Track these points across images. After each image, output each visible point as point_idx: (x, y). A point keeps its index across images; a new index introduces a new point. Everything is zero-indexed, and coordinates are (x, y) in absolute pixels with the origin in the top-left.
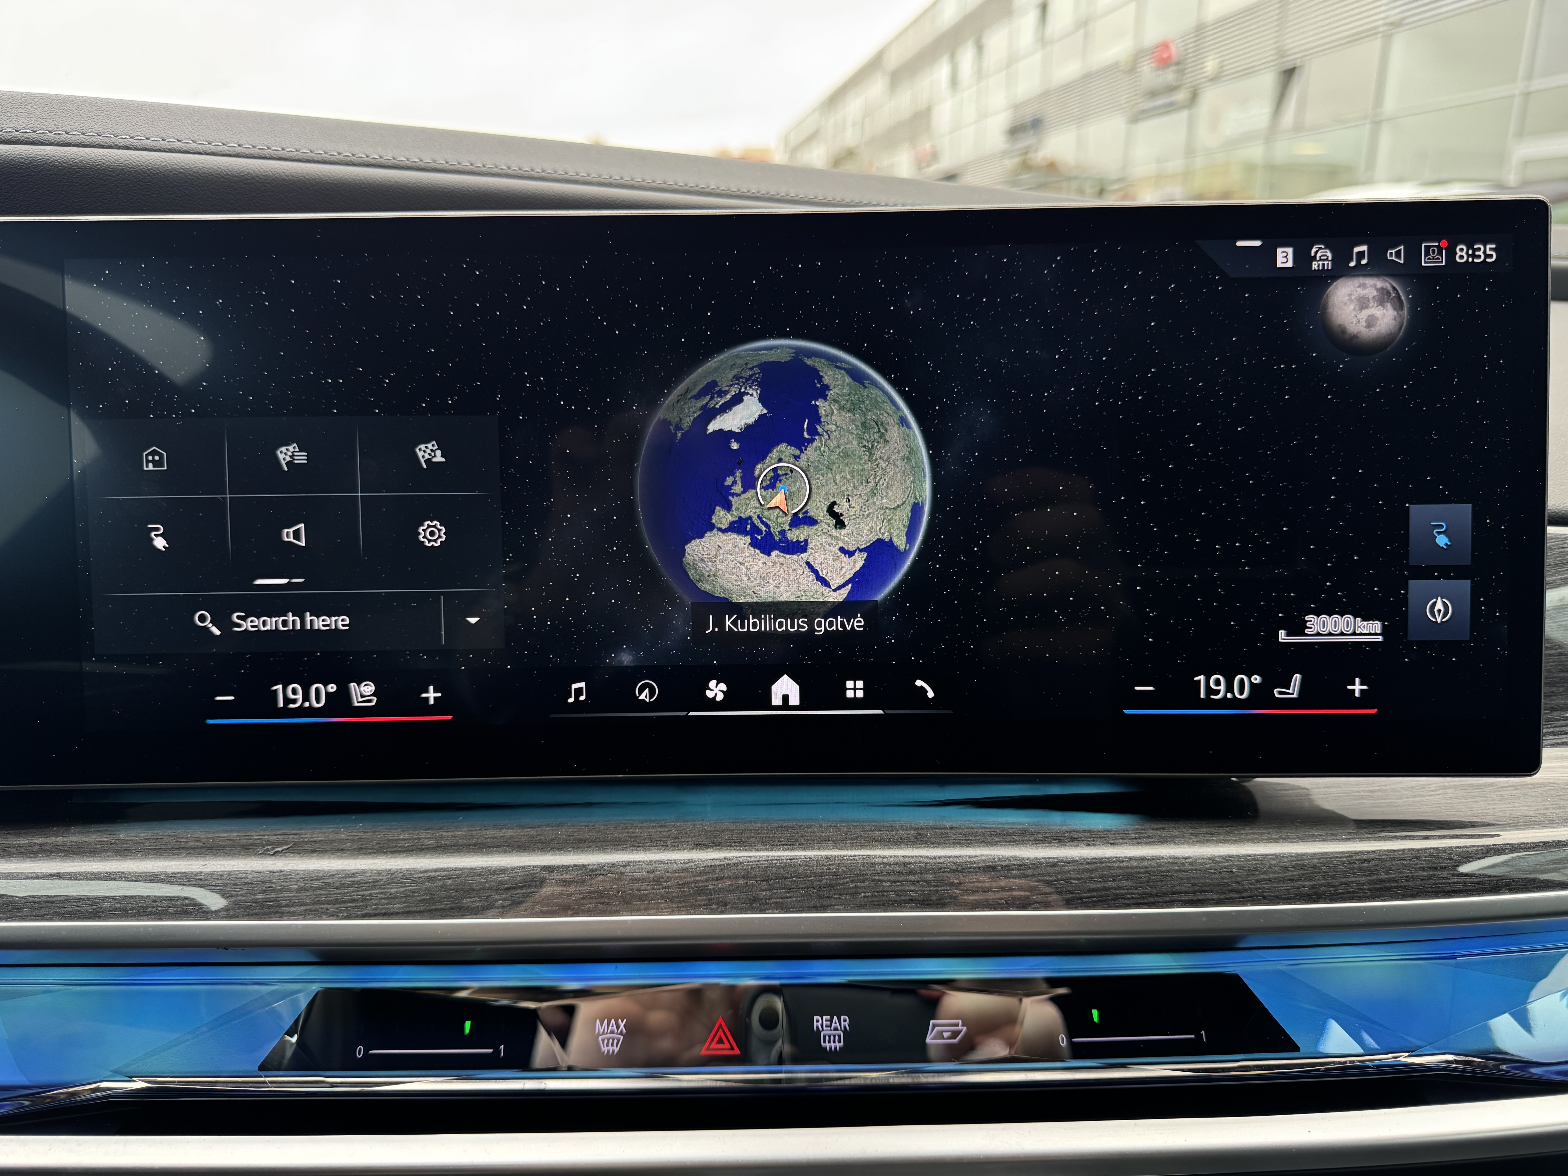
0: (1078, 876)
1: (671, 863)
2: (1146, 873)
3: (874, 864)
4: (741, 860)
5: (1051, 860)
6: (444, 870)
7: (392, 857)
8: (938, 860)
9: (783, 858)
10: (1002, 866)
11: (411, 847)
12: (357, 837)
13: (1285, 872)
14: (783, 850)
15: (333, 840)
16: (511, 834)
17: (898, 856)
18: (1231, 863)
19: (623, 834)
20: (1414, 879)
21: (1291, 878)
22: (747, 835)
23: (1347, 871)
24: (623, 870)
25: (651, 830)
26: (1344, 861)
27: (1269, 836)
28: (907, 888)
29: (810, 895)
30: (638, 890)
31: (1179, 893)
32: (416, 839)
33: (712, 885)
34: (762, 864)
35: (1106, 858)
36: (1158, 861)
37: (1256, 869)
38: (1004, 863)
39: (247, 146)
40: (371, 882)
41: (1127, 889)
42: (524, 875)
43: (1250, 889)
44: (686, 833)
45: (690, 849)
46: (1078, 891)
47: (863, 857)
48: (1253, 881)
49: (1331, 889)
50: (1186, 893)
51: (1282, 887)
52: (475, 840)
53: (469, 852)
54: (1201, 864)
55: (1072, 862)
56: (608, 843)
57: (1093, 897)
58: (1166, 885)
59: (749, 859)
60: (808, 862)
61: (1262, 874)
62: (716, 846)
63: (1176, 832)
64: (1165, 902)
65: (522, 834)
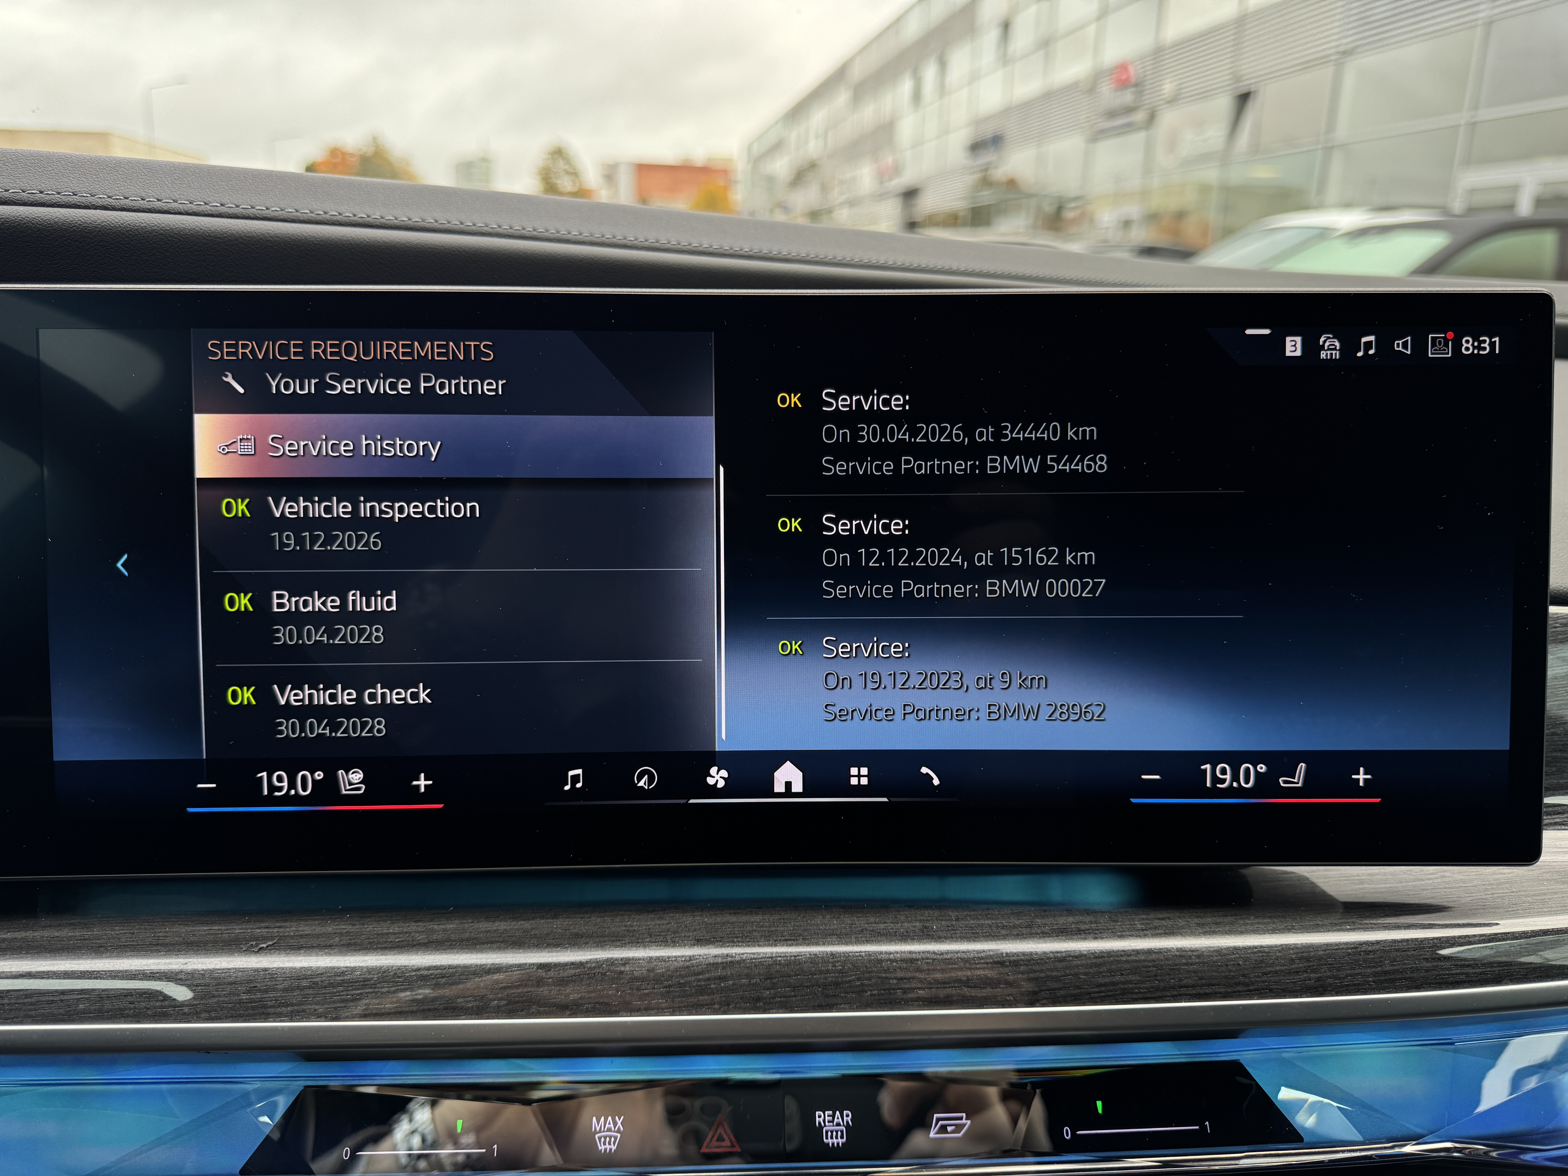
0: (1086, 970)
1: (672, 961)
2: (1153, 966)
3: (880, 961)
4: (744, 957)
5: (1059, 955)
6: (436, 968)
7: (382, 955)
8: (945, 956)
9: (787, 955)
10: (1010, 962)
11: (402, 943)
12: (345, 931)
13: (1292, 964)
14: (787, 946)
15: (320, 935)
16: (505, 927)
17: (904, 952)
18: (1238, 956)
19: (620, 927)
20: (1417, 970)
21: (1298, 970)
22: (749, 928)
23: (1352, 963)
24: (622, 969)
25: (649, 923)
26: (1350, 953)
27: (1274, 926)
28: (914, 985)
29: (816, 994)
30: (638, 989)
31: (1186, 986)
32: (406, 933)
33: (714, 984)
34: (766, 961)
35: (1113, 951)
36: (1165, 954)
37: (1262, 962)
38: (1012, 958)
39: (230, 206)
40: (361, 981)
41: (1135, 984)
42: (520, 974)
43: (1257, 982)
44: (686, 926)
45: (691, 945)
46: (1087, 987)
47: (869, 954)
48: (1260, 974)
49: (1337, 981)
50: (1193, 986)
51: (1289, 980)
52: (467, 935)
53: (462, 949)
54: (1209, 956)
55: (1080, 956)
56: (606, 939)
57: (1101, 992)
58: (1173, 979)
59: (752, 956)
60: (814, 959)
61: (1269, 967)
62: (718, 941)
63: (1181, 922)
64: (1173, 996)
65: (516, 927)
